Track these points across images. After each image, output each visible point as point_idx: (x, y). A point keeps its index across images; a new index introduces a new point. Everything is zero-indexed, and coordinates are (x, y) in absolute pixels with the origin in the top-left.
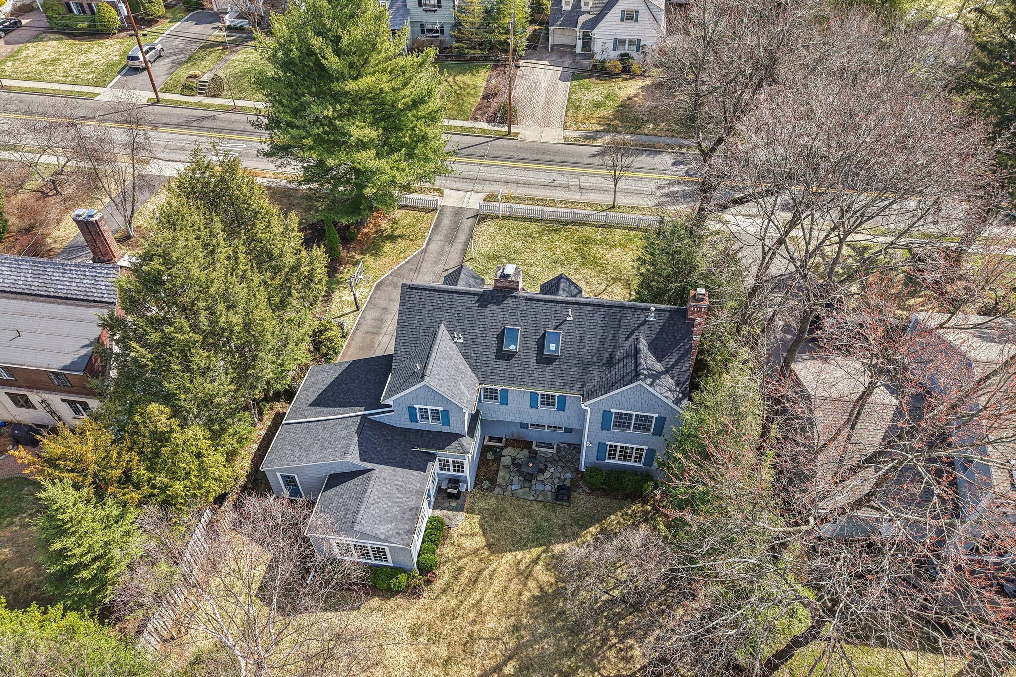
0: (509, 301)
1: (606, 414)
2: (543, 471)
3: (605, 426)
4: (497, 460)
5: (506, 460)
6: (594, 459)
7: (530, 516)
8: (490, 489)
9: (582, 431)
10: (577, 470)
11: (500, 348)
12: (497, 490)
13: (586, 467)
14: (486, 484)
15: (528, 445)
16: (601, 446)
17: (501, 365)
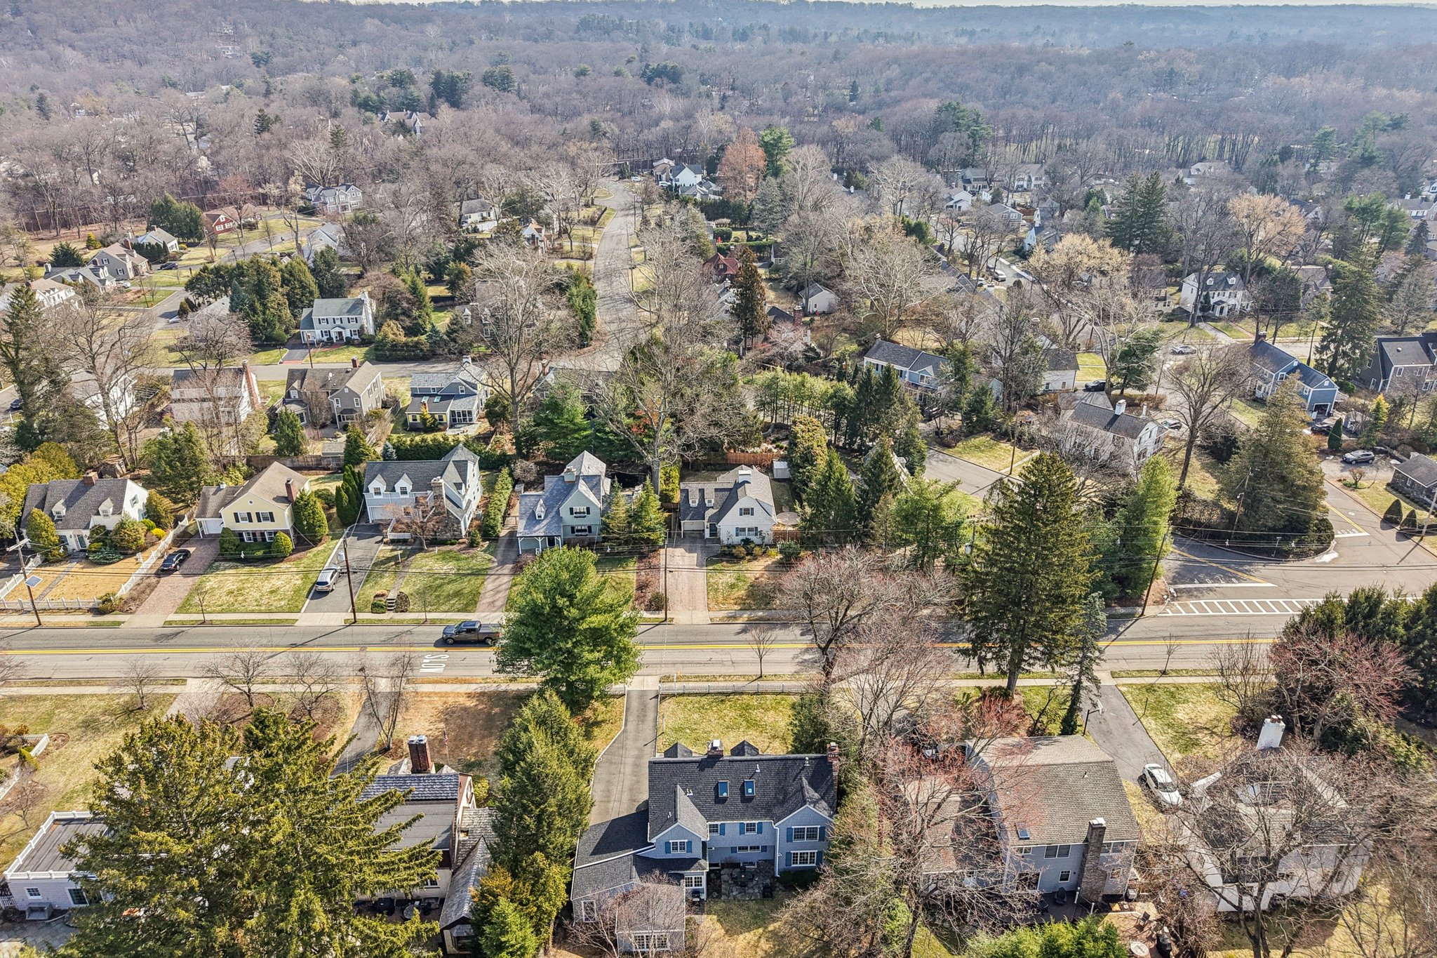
0: (718, 764)
1: (789, 829)
2: (752, 880)
3: (789, 840)
4: (719, 877)
5: (725, 877)
6: (784, 866)
7: (748, 909)
8: (719, 897)
9: (774, 847)
10: (774, 877)
11: (717, 796)
12: (723, 898)
13: (780, 873)
14: (715, 894)
15: (737, 865)
16: (788, 854)
17: (719, 807)
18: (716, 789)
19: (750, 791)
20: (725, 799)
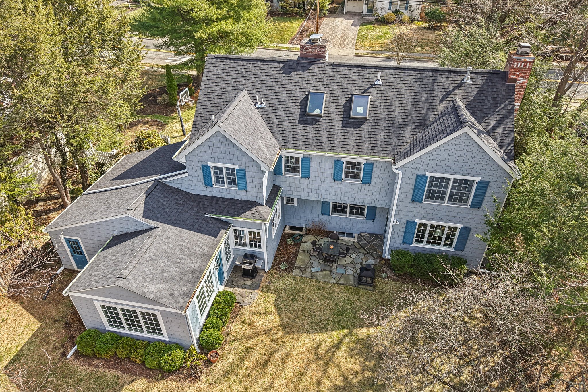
1: (420, 178)
2: (345, 255)
3: (416, 199)
4: (298, 243)
5: (306, 245)
6: (399, 244)
7: (331, 298)
8: (289, 270)
9: (387, 212)
10: (380, 257)
11: (303, 114)
12: (296, 272)
13: (392, 253)
14: (284, 266)
15: (327, 234)
16: (410, 224)
17: (305, 130)
18: (304, 103)
19: (360, 110)
20: (316, 119)
